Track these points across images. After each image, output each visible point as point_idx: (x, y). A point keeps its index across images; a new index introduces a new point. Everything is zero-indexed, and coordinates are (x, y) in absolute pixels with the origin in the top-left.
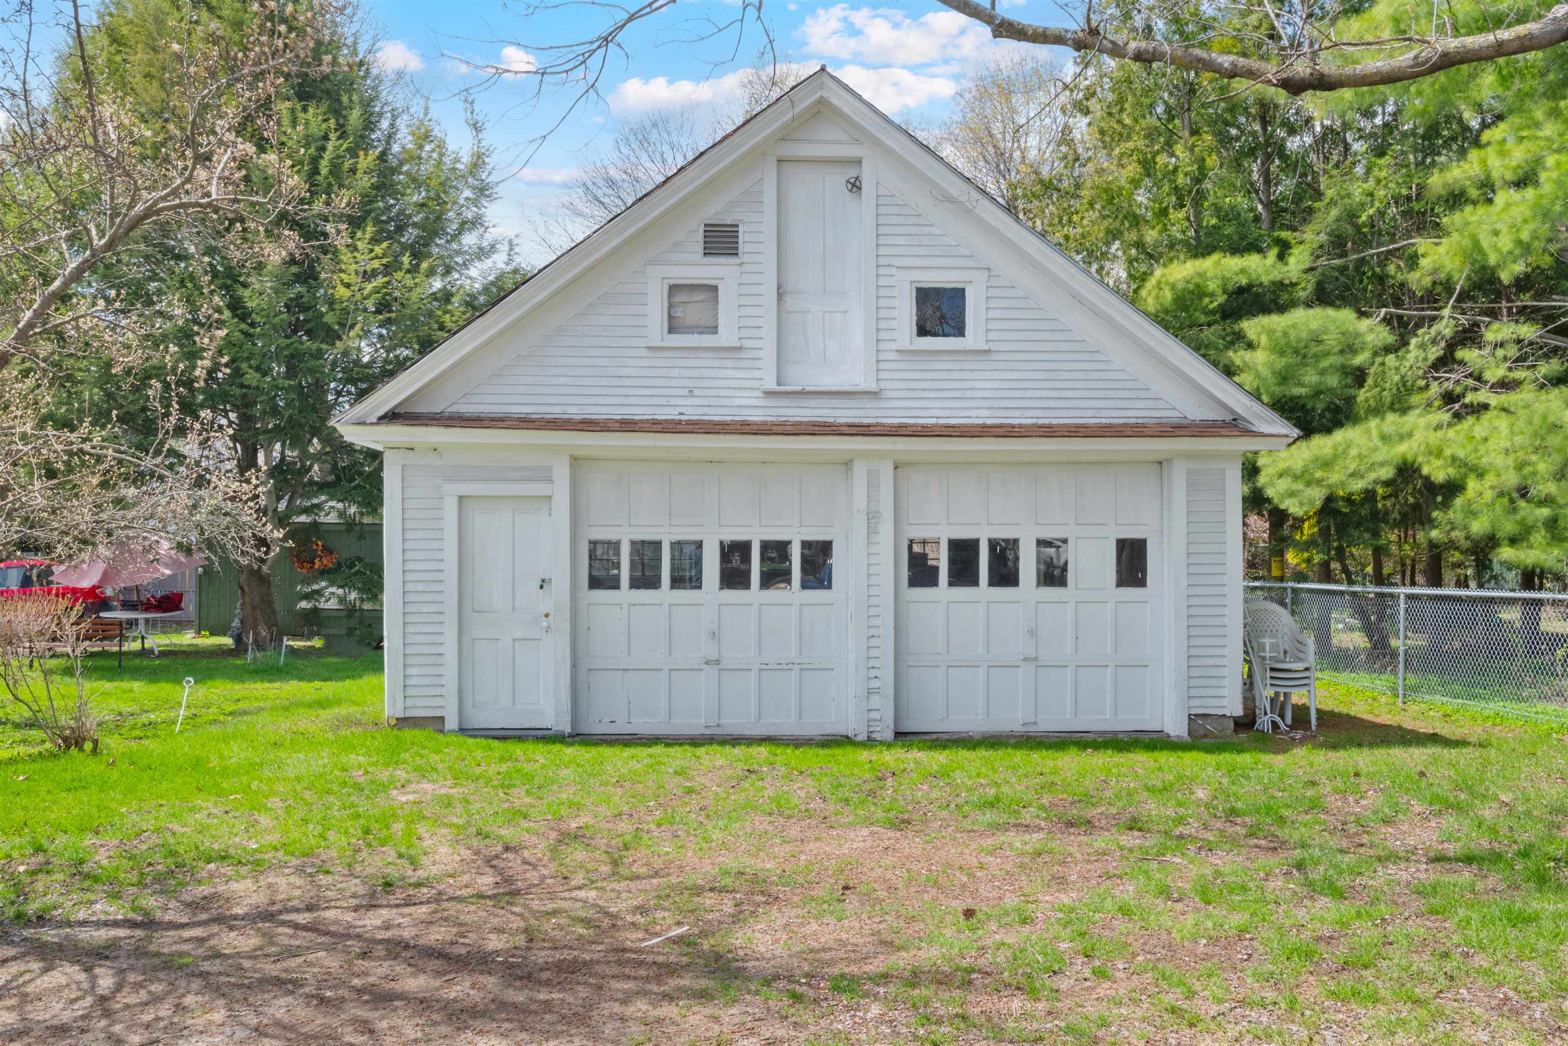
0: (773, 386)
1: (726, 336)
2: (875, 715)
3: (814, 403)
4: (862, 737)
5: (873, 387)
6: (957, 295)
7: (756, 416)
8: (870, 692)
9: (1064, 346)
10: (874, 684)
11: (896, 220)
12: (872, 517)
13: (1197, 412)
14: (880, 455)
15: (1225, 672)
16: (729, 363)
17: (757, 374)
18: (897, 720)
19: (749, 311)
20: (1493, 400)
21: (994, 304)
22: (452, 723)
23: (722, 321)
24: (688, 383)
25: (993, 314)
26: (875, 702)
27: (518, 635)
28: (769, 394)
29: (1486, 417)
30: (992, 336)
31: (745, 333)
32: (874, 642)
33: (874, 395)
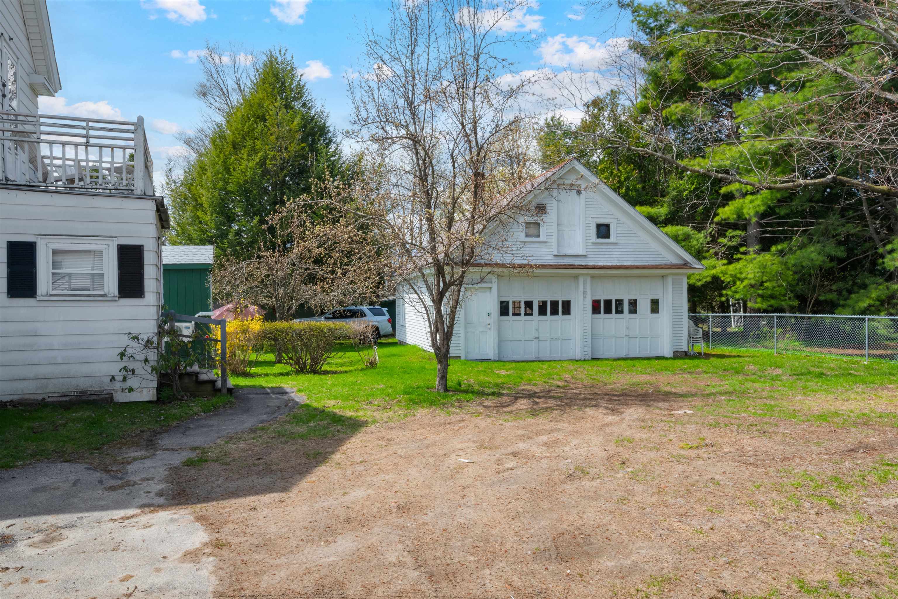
0: (556, 253)
1: (542, 238)
2: (586, 353)
3: (568, 258)
4: (583, 359)
5: (585, 254)
6: (608, 226)
7: (552, 263)
8: (585, 346)
9: (639, 242)
10: (586, 344)
11: (590, 203)
12: (585, 293)
13: (675, 261)
14: (587, 274)
15: (683, 338)
16: (543, 246)
17: (551, 250)
18: (592, 354)
19: (549, 231)
20: (743, 256)
21: (619, 229)
22: (463, 358)
23: (541, 233)
24: (532, 253)
25: (618, 232)
26: (586, 349)
27: (481, 330)
28: (556, 256)
29: (741, 262)
30: (618, 238)
31: (548, 237)
32: (586, 331)
33: (585, 256)
